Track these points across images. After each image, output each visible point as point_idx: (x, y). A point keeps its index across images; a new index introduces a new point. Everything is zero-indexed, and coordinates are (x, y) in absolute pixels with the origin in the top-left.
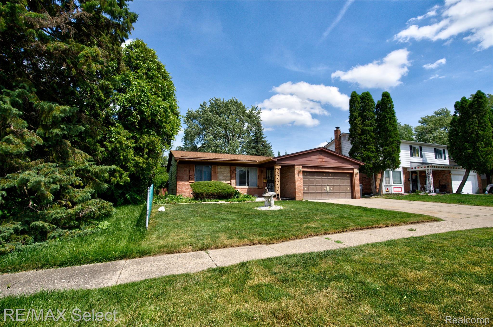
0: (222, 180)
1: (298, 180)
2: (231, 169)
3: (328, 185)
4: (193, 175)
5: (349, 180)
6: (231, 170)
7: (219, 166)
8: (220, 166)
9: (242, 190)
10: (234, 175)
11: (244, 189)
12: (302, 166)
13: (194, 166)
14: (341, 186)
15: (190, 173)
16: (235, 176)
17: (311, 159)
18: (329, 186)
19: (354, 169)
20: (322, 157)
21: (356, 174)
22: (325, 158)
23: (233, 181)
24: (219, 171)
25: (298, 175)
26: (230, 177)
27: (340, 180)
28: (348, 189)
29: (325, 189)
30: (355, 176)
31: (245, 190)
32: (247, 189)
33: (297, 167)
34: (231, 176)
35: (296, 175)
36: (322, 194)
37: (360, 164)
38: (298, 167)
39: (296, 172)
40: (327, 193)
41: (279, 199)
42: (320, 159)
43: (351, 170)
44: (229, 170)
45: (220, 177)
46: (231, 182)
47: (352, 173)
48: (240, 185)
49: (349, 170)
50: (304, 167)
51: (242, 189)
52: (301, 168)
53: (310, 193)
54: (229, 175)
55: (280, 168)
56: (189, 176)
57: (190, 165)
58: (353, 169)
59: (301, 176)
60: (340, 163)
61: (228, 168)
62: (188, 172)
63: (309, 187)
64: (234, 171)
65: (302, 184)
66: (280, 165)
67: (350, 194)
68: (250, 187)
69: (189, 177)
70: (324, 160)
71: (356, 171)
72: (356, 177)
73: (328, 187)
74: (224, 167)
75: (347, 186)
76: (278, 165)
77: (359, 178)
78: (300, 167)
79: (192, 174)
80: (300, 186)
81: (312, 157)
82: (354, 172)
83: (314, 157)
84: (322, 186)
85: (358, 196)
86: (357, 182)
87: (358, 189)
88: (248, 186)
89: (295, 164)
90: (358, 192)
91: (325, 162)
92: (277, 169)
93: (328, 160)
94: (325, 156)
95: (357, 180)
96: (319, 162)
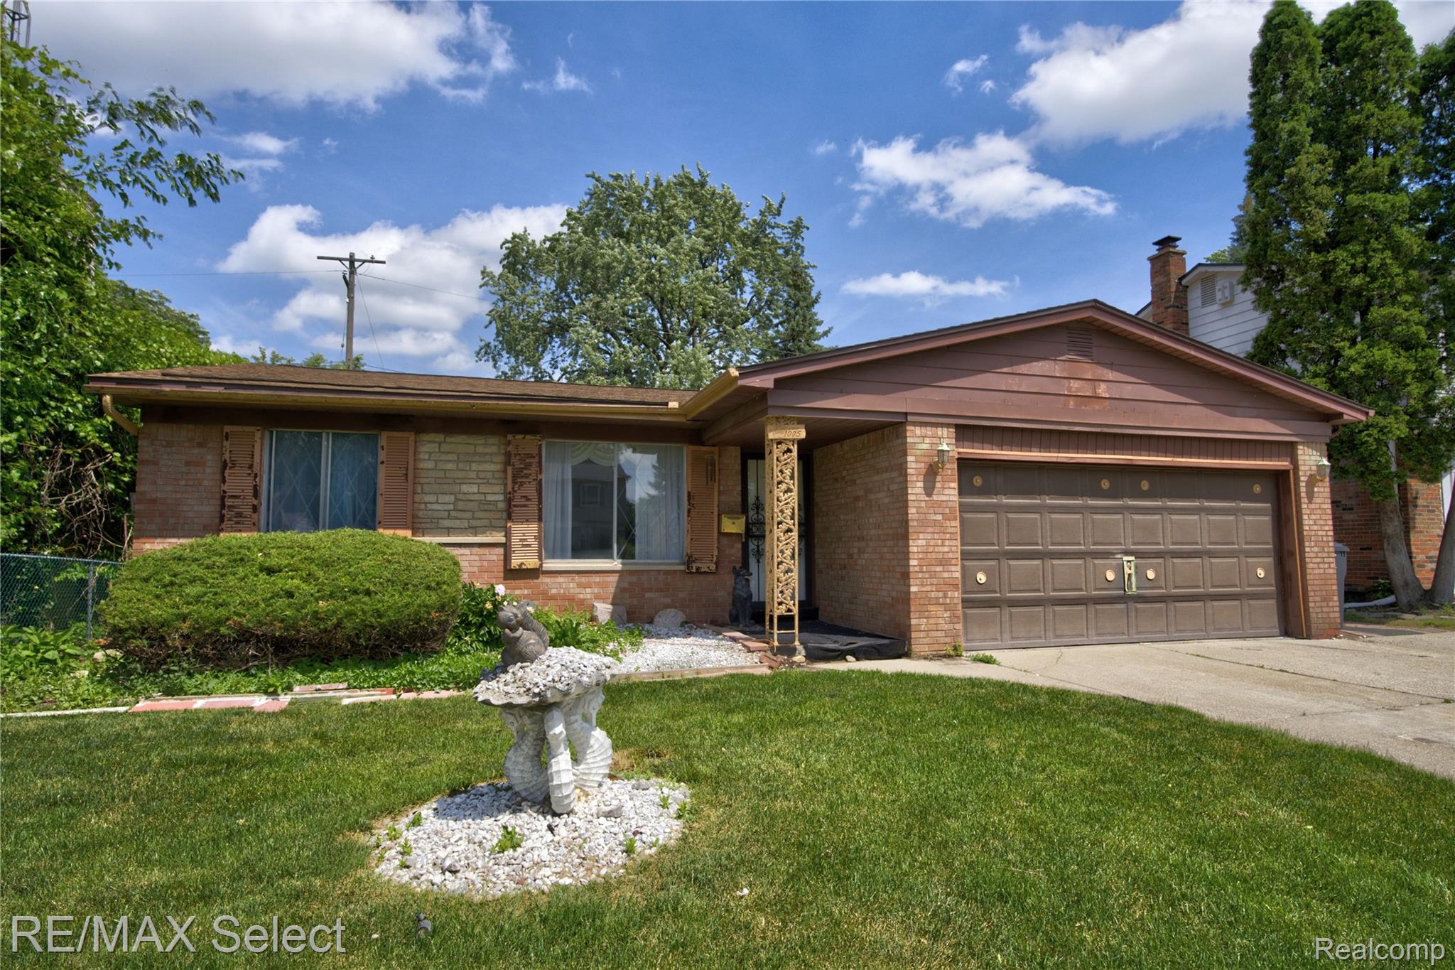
0: (446, 523)
1: (924, 523)
2: (508, 455)
3: (1127, 553)
4: (250, 492)
5: (1267, 519)
6: (507, 463)
7: (425, 437)
8: (440, 437)
9: (580, 585)
10: (530, 490)
11: (597, 579)
12: (957, 427)
13: (258, 435)
14: (1211, 554)
15: (224, 481)
16: (534, 496)
17: (1014, 383)
18: (1138, 555)
19: (1301, 450)
20: (1090, 371)
21: (1312, 482)
22: (1111, 375)
23: (525, 532)
24: (430, 465)
25: (929, 490)
26: (502, 506)
27: (1205, 517)
28: (1261, 573)
29: (1110, 576)
30: (1303, 489)
31: (602, 585)
32: (614, 579)
33: (918, 431)
34: (509, 501)
35: (916, 490)
36: (1092, 608)
37: (1340, 415)
38: (929, 431)
39: (914, 465)
40: (1124, 599)
41: (793, 652)
42: (1075, 385)
43: (1279, 456)
44: (501, 458)
45: (436, 502)
46: (508, 535)
47: (1287, 472)
48: (574, 556)
49: (1263, 457)
50: (965, 432)
51: (584, 579)
52: (946, 442)
53: (1013, 603)
54: (499, 489)
55: (801, 443)
56: (223, 498)
57: (227, 429)
58: (1289, 449)
59: (949, 492)
61: (494, 449)
62: (211, 468)
63: (1005, 563)
64: (528, 466)
65: (952, 548)
66: (800, 421)
67: (1272, 603)
68: (639, 563)
69: (223, 506)
70: (1102, 390)
71: (1312, 459)
72: (1310, 495)
73: (1129, 564)
74: (461, 443)
75: (1249, 554)
76: (783, 421)
77: (1328, 506)
78: (943, 432)
79: (238, 483)
80: (944, 562)
81: (1023, 368)
82: (1296, 469)
83: (1038, 367)
84: (1088, 559)
85: (1327, 621)
86: (1315, 528)
87: (1322, 571)
88: (623, 556)
89: (906, 414)
90: (1324, 593)
91: (1107, 402)
92: (779, 442)
93: (1128, 391)
94: (1111, 366)
95: (1318, 517)
96: (1072, 403)
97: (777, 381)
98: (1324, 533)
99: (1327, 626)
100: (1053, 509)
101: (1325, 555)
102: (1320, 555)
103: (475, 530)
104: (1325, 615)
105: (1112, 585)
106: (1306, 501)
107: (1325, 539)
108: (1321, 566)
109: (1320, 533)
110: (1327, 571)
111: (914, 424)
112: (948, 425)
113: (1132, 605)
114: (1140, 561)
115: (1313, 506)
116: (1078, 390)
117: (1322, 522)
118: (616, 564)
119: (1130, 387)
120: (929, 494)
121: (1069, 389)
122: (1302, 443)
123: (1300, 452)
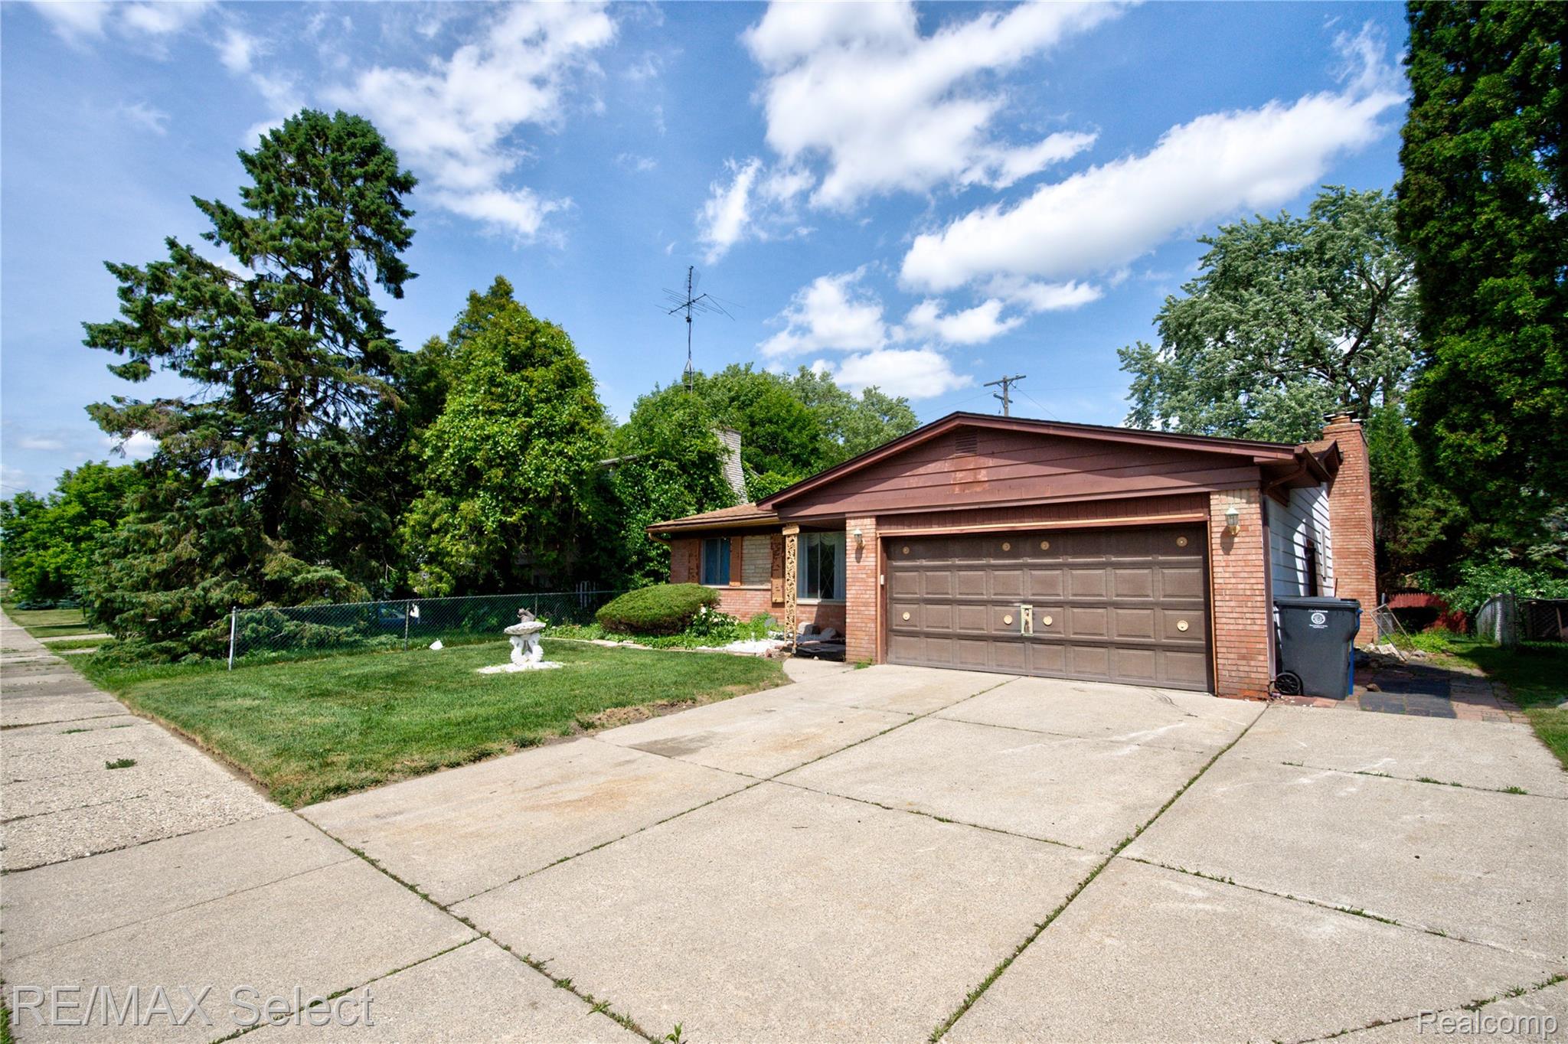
0: (752, 579)
1: (856, 580)
2: (772, 545)
3: (1024, 602)
6: (773, 548)
7: (746, 538)
8: (751, 537)
10: (780, 561)
11: (808, 609)
12: (877, 517)
14: (1117, 605)
15: (689, 562)
16: (781, 565)
17: (913, 482)
18: (1036, 604)
19: (1215, 500)
20: (971, 462)
21: (1230, 532)
22: (991, 462)
23: (778, 583)
24: (747, 551)
25: (858, 559)
26: (771, 570)
28: (1183, 626)
29: (1008, 620)
31: (811, 613)
32: (815, 609)
33: (853, 522)
34: (772, 567)
35: (851, 558)
36: (992, 644)
38: (860, 521)
39: (851, 544)
42: (959, 475)
43: (1192, 508)
45: (748, 569)
46: (771, 585)
48: (809, 597)
50: (882, 520)
51: (804, 609)
52: (869, 527)
53: (928, 635)
54: (769, 561)
56: (689, 569)
58: (1199, 501)
59: (872, 559)
60: (1090, 477)
61: (767, 541)
63: (924, 606)
64: (779, 549)
65: (871, 595)
66: (798, 523)
67: (1199, 656)
69: (689, 572)
70: (983, 475)
71: (1230, 504)
72: (1227, 547)
73: (1026, 614)
74: (757, 540)
75: (1166, 607)
76: (790, 524)
78: (869, 521)
80: (866, 605)
81: (921, 470)
82: (1210, 520)
83: (932, 467)
84: (990, 607)
85: (1247, 680)
86: (1233, 581)
87: (1240, 627)
88: (823, 597)
89: (844, 513)
90: (1244, 651)
91: (987, 484)
92: (789, 536)
93: (1005, 472)
94: (992, 455)
95: (1239, 569)
96: (957, 489)
97: (773, 505)
98: (1248, 587)
99: (1246, 686)
100: (960, 568)
101: (1245, 610)
102: (1238, 610)
103: (761, 582)
104: (1242, 674)
105: (1010, 628)
106: (1221, 552)
107: (1248, 593)
108: (1240, 621)
109: (1240, 586)
110: (1249, 627)
111: (850, 518)
112: (871, 517)
113: (1028, 645)
114: (1037, 609)
115: (1231, 558)
116: (961, 479)
117: (1246, 575)
118: (816, 601)
119: (1008, 468)
120: (858, 562)
121: (955, 479)
122: (1219, 493)
123: (1212, 502)
